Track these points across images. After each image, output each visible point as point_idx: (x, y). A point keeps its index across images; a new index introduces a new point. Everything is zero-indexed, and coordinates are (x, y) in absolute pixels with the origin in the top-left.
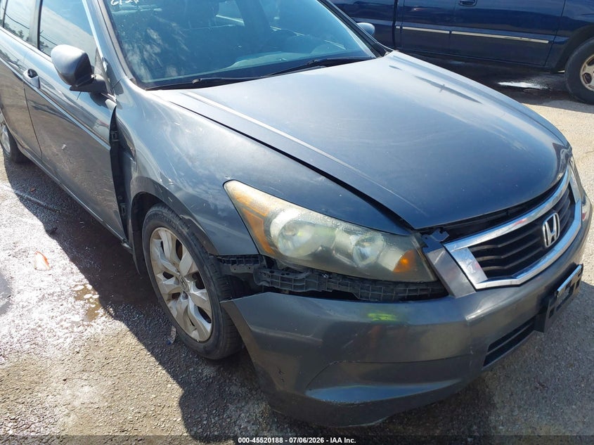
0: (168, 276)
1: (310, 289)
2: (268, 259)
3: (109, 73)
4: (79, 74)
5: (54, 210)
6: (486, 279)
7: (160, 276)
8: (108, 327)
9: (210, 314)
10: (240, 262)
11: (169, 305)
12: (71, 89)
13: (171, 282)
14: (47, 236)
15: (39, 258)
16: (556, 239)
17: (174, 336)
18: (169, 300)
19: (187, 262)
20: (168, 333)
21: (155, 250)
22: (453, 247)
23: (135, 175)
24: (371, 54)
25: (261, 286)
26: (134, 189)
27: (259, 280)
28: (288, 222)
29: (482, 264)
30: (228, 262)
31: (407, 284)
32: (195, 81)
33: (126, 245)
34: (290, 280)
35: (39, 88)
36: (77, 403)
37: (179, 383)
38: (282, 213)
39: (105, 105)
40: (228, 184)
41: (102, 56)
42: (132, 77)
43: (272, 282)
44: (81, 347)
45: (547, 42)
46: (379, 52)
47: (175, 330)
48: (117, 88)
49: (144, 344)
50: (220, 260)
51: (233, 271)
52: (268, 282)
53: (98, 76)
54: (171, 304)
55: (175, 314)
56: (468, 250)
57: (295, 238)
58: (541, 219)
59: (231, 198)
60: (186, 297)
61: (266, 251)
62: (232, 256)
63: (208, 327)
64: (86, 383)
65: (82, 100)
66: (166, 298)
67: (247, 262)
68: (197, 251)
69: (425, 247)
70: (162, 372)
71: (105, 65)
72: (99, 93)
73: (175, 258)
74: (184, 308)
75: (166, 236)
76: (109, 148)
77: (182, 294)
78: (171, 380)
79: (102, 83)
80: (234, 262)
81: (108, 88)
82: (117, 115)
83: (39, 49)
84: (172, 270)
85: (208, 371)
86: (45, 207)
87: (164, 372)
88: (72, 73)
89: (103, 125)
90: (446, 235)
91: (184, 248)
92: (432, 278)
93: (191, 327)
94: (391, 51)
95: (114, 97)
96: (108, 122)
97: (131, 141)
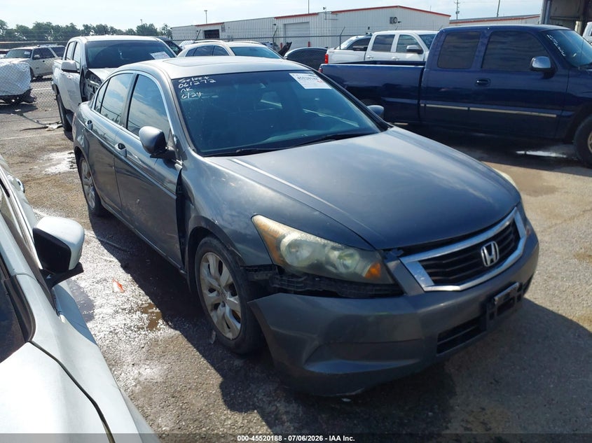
0: (211, 290)
1: (307, 289)
2: (279, 267)
3: (178, 145)
4: (157, 147)
5: (126, 251)
6: (433, 284)
7: (206, 292)
8: (165, 331)
9: (240, 315)
10: (261, 270)
11: (212, 314)
12: (151, 157)
13: (214, 294)
14: (121, 269)
15: (115, 285)
16: (495, 261)
17: (214, 338)
18: (212, 310)
19: (226, 276)
20: (210, 337)
21: (204, 271)
22: (407, 260)
23: (193, 215)
24: (377, 129)
25: (275, 287)
26: (191, 225)
27: (273, 284)
28: (292, 241)
29: (431, 275)
30: (253, 270)
31: (374, 285)
32: (238, 151)
33: (182, 271)
34: (293, 282)
35: (126, 157)
36: (142, 379)
37: (215, 369)
38: (289, 235)
39: (175, 168)
40: (255, 218)
41: (173, 133)
42: (194, 148)
43: (282, 284)
44: (145, 344)
45: (555, 116)
46: (383, 128)
47: (214, 333)
48: (184, 156)
49: (192, 344)
50: (247, 270)
51: (256, 278)
52: (279, 285)
53: (170, 147)
54: (213, 314)
55: (215, 320)
56: (418, 263)
57: (298, 253)
58: (480, 245)
59: (256, 226)
60: (224, 306)
61: (277, 262)
62: (255, 266)
63: (239, 326)
64: (148, 367)
65: (157, 165)
66: (209, 308)
67: (266, 270)
68: (232, 266)
69: (385, 259)
70: (203, 361)
71: (175, 139)
72: (169, 160)
73: (217, 274)
74: (222, 314)
75: (212, 259)
76: (175, 197)
77: (222, 304)
78: (210, 367)
79: (172, 152)
80: (256, 271)
81: (177, 156)
82: (182, 175)
83: (127, 128)
84: (215, 284)
85: (238, 363)
86: (120, 249)
87: (205, 362)
88: (153, 145)
89: (171, 182)
90: (402, 252)
91: (224, 266)
92: (391, 281)
93: (227, 329)
94: (392, 127)
95: (181, 162)
96: (175, 180)
97: (192, 193)
